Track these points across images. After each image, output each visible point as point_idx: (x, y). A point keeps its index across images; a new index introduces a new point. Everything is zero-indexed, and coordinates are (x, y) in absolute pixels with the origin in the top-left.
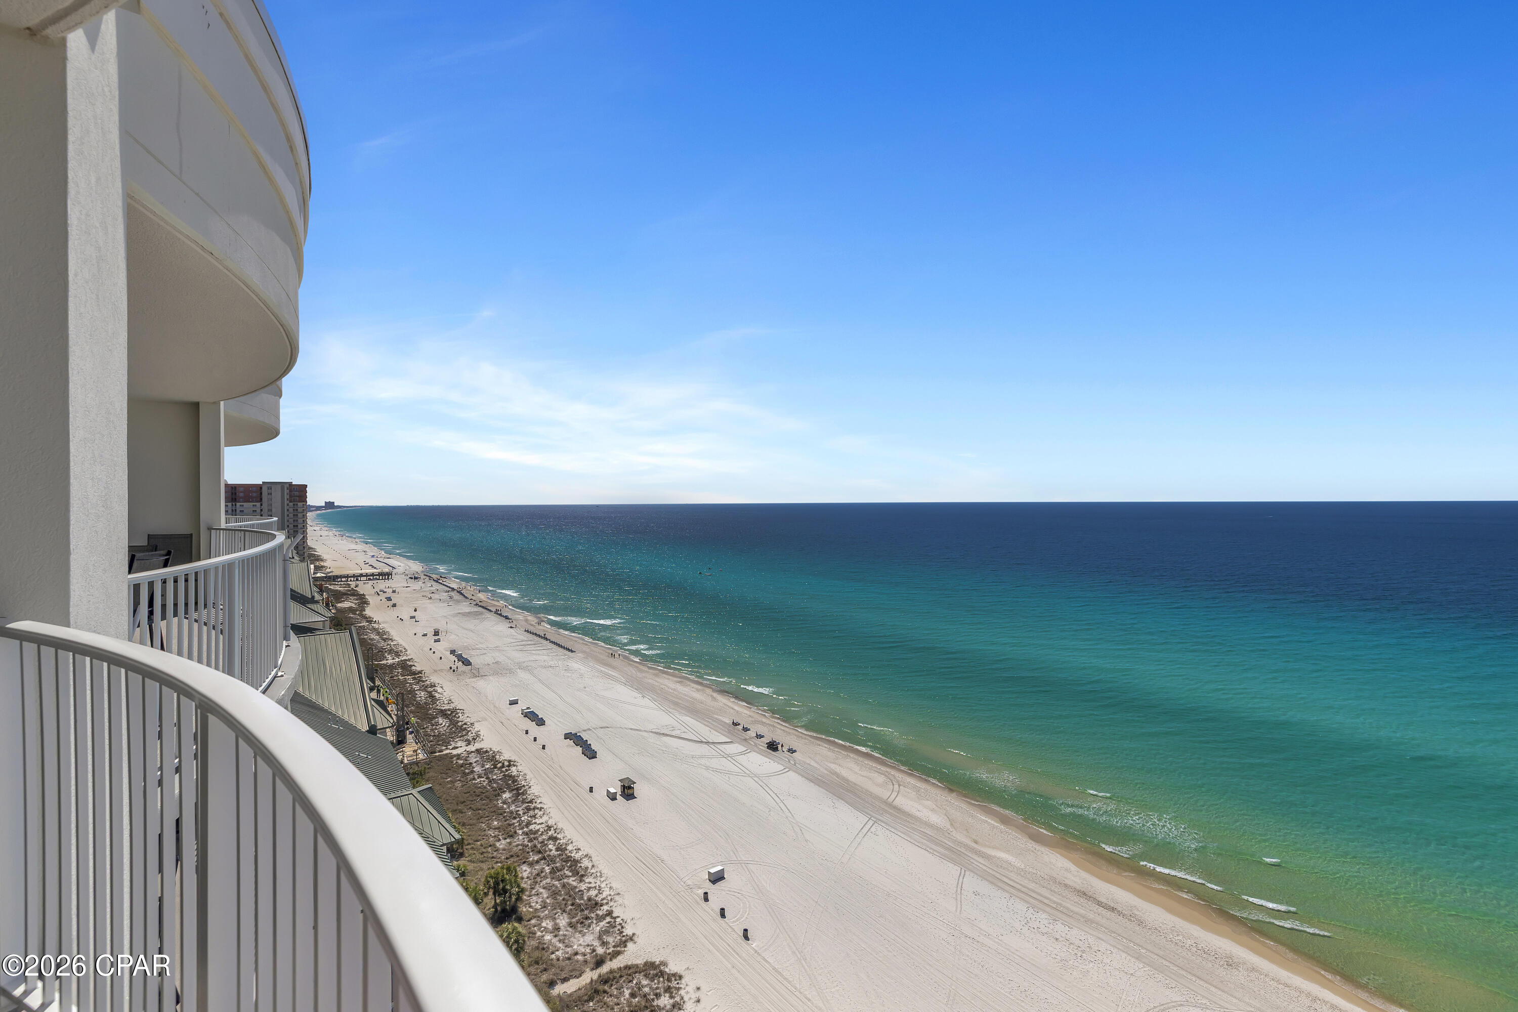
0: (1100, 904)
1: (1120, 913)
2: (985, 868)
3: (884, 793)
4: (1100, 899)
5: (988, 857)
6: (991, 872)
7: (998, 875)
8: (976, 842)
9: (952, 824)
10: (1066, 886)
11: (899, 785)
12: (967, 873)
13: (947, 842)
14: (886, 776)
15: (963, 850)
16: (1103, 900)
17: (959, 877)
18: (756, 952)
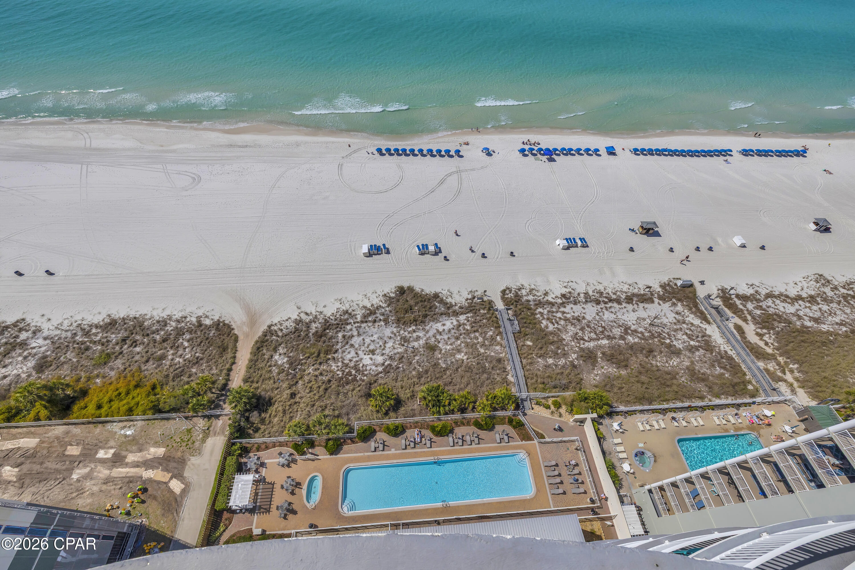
0: (240, 147)
1: (250, 146)
2: (175, 158)
3: (81, 143)
4: (239, 144)
5: (174, 151)
6: (180, 158)
7: (184, 158)
8: (162, 146)
9: (141, 143)
10: (221, 146)
11: (87, 133)
12: (167, 165)
13: (145, 154)
14: (72, 131)
15: (157, 154)
16: (240, 144)
17: (164, 169)
18: (66, 276)
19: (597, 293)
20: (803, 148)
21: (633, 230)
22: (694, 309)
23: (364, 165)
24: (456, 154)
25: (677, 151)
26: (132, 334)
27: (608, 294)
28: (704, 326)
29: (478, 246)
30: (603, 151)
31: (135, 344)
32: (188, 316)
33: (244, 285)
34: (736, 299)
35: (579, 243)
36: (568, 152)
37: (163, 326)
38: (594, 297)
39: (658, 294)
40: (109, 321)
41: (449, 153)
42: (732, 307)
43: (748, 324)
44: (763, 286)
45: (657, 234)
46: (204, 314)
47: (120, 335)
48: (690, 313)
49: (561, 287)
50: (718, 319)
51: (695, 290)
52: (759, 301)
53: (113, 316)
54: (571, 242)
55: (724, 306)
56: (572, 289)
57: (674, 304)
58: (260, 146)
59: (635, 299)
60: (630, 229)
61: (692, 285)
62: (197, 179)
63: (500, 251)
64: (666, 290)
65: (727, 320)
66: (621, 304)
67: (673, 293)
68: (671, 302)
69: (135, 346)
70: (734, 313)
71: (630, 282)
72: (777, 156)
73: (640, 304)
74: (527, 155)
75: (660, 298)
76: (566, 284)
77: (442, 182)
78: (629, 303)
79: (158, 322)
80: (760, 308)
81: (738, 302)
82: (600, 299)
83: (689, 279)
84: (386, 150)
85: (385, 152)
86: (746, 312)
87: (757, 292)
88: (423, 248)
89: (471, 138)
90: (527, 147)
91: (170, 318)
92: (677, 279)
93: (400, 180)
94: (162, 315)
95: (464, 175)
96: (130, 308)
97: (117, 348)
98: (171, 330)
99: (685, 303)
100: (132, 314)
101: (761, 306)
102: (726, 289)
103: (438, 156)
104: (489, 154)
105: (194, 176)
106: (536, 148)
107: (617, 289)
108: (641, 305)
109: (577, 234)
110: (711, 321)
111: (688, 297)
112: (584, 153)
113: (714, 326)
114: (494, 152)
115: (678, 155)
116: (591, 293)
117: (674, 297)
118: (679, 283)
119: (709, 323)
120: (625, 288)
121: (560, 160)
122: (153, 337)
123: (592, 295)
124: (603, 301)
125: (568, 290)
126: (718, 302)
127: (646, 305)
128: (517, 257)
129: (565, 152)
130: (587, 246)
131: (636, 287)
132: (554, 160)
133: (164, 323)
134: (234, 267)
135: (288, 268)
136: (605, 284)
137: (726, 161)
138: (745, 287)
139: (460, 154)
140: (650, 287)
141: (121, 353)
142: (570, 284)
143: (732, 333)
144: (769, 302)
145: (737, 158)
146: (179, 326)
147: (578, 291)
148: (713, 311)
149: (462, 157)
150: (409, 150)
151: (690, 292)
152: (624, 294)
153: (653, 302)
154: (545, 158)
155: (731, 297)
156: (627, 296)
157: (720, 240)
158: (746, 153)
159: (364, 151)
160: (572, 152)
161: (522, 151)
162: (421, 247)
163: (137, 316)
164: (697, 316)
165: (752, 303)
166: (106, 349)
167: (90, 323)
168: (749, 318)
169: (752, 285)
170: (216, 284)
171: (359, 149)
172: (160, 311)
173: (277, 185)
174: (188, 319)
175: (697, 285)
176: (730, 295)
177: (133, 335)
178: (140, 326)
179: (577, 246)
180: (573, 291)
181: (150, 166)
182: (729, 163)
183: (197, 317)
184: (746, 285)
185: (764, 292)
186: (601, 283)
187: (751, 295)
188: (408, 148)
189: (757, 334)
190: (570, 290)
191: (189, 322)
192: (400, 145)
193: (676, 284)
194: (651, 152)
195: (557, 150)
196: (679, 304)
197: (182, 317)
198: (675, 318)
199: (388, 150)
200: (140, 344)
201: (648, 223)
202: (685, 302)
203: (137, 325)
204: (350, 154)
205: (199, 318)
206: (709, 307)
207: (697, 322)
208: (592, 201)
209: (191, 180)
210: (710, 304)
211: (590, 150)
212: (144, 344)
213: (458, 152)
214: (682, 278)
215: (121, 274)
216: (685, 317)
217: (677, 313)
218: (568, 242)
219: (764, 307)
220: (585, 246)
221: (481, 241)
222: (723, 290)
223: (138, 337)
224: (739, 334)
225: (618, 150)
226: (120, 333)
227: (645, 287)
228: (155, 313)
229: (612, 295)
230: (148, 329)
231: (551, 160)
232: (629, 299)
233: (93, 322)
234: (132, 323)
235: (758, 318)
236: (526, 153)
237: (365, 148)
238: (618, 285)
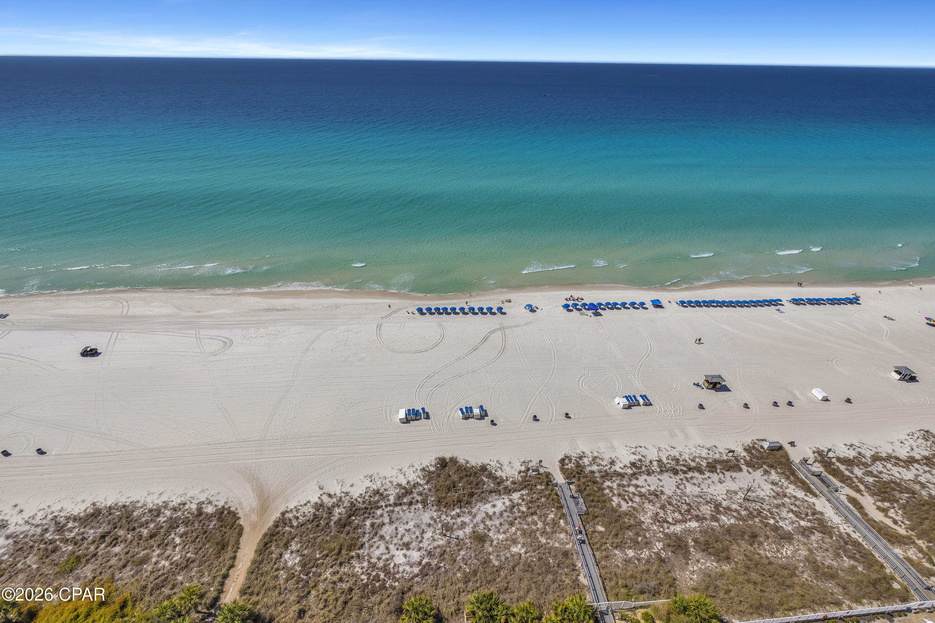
0: (278, 310)
1: (288, 310)
3: (118, 312)
5: (210, 316)
7: (220, 323)
8: (199, 312)
9: (178, 309)
10: (259, 310)
11: (127, 302)
12: (200, 330)
13: (180, 320)
14: (112, 300)
15: (193, 320)
16: (279, 308)
17: (196, 335)
18: (58, 455)
19: (672, 460)
20: (854, 296)
21: (698, 385)
22: (792, 478)
23: (403, 325)
24: (498, 311)
25: (725, 302)
26: (115, 528)
27: (686, 461)
28: (812, 500)
29: (528, 408)
30: (649, 305)
31: (115, 541)
32: (188, 502)
33: (261, 460)
34: (838, 464)
35: (641, 401)
36: (613, 306)
37: (155, 516)
38: (669, 465)
39: (744, 459)
40: (92, 511)
41: (491, 311)
42: (836, 473)
43: (863, 495)
44: (865, 447)
45: (725, 389)
46: (207, 499)
47: (100, 530)
48: (789, 483)
49: (629, 453)
50: (825, 490)
51: (786, 453)
52: (865, 465)
53: (98, 504)
54: (632, 400)
55: (827, 472)
56: (642, 456)
57: (766, 472)
58: (298, 309)
59: (719, 467)
60: (694, 384)
61: (781, 448)
62: (228, 344)
63: (553, 413)
64: (752, 454)
65: (837, 491)
66: (704, 474)
67: (762, 458)
68: (762, 469)
69: (115, 545)
70: (842, 481)
71: (708, 446)
72: (829, 304)
73: (725, 473)
74: (572, 311)
75: (748, 464)
76: (634, 450)
77: (485, 339)
78: (712, 472)
79: (151, 511)
80: (870, 474)
81: (842, 468)
82: (678, 468)
83: (776, 441)
84: (426, 309)
85: (426, 312)
86: (855, 480)
87: (860, 454)
88: (467, 412)
89: (512, 296)
90: (570, 303)
91: (166, 505)
92: (762, 440)
93: (441, 339)
94: (156, 502)
95: (507, 332)
96: (121, 494)
97: (92, 548)
98: (164, 522)
99: (779, 470)
100: (123, 500)
101: (871, 472)
102: (823, 451)
103: (480, 314)
104: (533, 311)
105: (226, 340)
106: (580, 304)
107: (694, 454)
108: (728, 474)
109: (638, 390)
110: (818, 493)
111: (780, 463)
112: (629, 307)
113: (823, 499)
114: (537, 308)
115: (727, 306)
116: (665, 460)
117: (764, 463)
118: (766, 445)
119: (815, 495)
120: (704, 453)
121: (607, 314)
122: (140, 532)
123: (668, 463)
124: (681, 470)
125: (637, 457)
126: (818, 468)
127: (734, 475)
128: (574, 419)
129: (610, 306)
130: (651, 404)
131: (717, 452)
132: (600, 315)
133: (156, 512)
134: (253, 439)
135: (314, 438)
136: (680, 449)
137: (779, 310)
138: (845, 449)
139: (503, 311)
140: (733, 452)
141: (95, 555)
142: (639, 449)
143: (847, 508)
144: (878, 467)
145: (788, 307)
146: (174, 516)
147: (649, 458)
148: (815, 479)
149: (505, 314)
150: (450, 309)
151: (782, 456)
152: (705, 461)
153: (740, 470)
154: (590, 313)
155: (831, 462)
156: (708, 463)
157: (798, 394)
158: (797, 302)
159: (404, 311)
160: (617, 306)
161: (566, 306)
162: (464, 410)
163: (127, 504)
164: (798, 487)
165: (860, 469)
166: (77, 550)
167: (68, 515)
168: (862, 487)
169: (851, 445)
170: (228, 461)
171: (400, 309)
172: (155, 496)
173: (311, 347)
174: (187, 507)
175: (787, 447)
176: (829, 458)
177: (116, 530)
178: (128, 518)
179: (639, 405)
180: (644, 459)
181: (183, 332)
182: (782, 312)
183: (198, 503)
184: (845, 446)
185: (868, 454)
186: (674, 448)
187: (854, 457)
188: (449, 307)
189: (879, 508)
190: (640, 457)
191: (187, 509)
192: (441, 304)
193: (762, 447)
194: (698, 304)
195: (601, 304)
196: (773, 472)
197: (180, 504)
198: (772, 490)
199: (429, 310)
200: (121, 542)
201: (713, 377)
202: (779, 468)
203: (125, 515)
204: (390, 315)
205: (200, 504)
206: (809, 475)
207: (800, 494)
208: (647, 355)
209: (222, 344)
210: (809, 471)
211: (636, 304)
212: (126, 541)
213: (500, 309)
214: (767, 439)
215: (121, 451)
216: (784, 488)
217: (773, 483)
218: (628, 401)
219: (875, 472)
220: (648, 404)
221: (531, 402)
222: (819, 452)
223: (121, 533)
224: (857, 509)
225: (664, 303)
226: (100, 527)
227: (727, 451)
228: (149, 500)
229: (690, 462)
230: (136, 520)
231: (597, 314)
232: (712, 467)
233: (73, 512)
234: (118, 513)
235: (872, 488)
236: (571, 308)
237: (405, 308)
238: (694, 449)
